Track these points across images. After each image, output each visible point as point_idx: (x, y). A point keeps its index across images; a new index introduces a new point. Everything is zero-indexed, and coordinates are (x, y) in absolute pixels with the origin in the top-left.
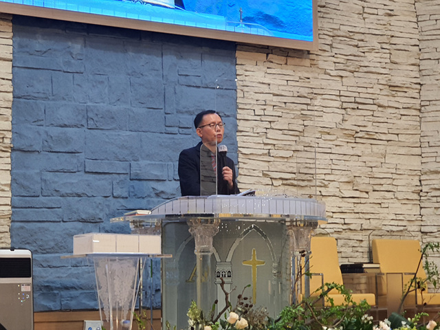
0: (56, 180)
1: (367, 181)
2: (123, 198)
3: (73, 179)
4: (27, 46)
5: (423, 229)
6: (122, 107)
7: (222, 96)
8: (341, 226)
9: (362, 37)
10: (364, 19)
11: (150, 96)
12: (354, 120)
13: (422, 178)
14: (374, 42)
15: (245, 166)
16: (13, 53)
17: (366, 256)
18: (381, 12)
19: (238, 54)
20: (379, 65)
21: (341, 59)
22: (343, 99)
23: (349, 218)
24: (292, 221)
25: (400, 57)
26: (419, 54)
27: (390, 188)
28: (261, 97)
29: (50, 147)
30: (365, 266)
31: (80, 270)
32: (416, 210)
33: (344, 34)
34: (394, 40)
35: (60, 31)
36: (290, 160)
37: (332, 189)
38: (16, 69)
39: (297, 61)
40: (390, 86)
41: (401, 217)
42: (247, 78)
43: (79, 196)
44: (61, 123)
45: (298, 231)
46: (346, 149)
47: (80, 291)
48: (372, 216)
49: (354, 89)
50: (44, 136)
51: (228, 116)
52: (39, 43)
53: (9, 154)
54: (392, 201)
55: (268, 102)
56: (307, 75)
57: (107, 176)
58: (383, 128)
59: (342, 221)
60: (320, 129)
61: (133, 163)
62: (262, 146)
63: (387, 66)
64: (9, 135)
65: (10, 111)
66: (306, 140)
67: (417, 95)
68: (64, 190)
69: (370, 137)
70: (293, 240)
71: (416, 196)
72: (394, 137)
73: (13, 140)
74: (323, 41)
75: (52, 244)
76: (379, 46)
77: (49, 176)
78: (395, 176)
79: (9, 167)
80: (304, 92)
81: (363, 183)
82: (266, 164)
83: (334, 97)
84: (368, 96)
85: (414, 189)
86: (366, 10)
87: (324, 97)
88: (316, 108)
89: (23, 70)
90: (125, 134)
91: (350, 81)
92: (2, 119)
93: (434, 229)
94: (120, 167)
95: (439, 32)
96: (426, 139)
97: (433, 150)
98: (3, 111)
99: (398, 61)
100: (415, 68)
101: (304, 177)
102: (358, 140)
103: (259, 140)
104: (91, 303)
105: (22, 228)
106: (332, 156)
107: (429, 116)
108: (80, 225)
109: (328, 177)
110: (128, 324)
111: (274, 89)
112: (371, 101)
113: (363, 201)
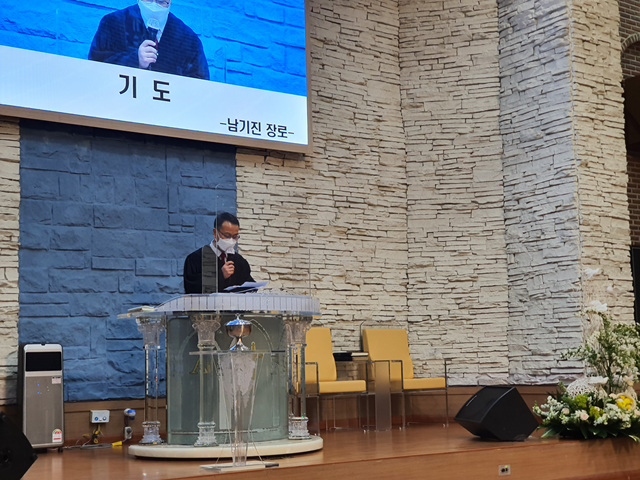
0: (63, 276)
1: (358, 274)
2: (129, 293)
3: (81, 275)
4: (34, 149)
5: (410, 319)
6: (128, 206)
7: (223, 196)
8: (334, 317)
9: (353, 141)
10: (355, 124)
11: (154, 196)
12: (346, 218)
13: (409, 271)
14: (364, 146)
16: (20, 155)
17: (358, 344)
18: (370, 118)
19: (237, 156)
20: (368, 167)
21: (334, 161)
22: (336, 198)
23: (342, 310)
24: (288, 316)
25: (387, 159)
26: (405, 157)
27: (380, 281)
28: (259, 197)
29: (57, 245)
30: (353, 354)
31: (86, 362)
32: (403, 302)
33: (337, 138)
34: (382, 144)
35: (67, 134)
36: (287, 256)
37: (325, 283)
38: (23, 170)
39: (293, 163)
40: (379, 186)
41: (390, 308)
42: (246, 179)
43: (86, 291)
44: (68, 222)
45: (294, 325)
46: (339, 245)
47: (87, 383)
48: (363, 307)
49: (346, 189)
50: (51, 235)
52: (45, 146)
53: (16, 252)
54: (381, 293)
55: (265, 202)
56: (302, 176)
57: (113, 272)
58: (373, 225)
59: (336, 313)
60: (315, 227)
61: (138, 259)
62: (260, 243)
63: (377, 168)
64: (17, 234)
65: (18, 210)
66: (301, 236)
67: (404, 195)
68: (71, 287)
69: (361, 233)
70: (289, 333)
71: (403, 289)
72: (383, 234)
73: (20, 238)
74: (317, 144)
76: (369, 149)
77: (56, 273)
78: (384, 270)
79: (17, 265)
80: (299, 191)
81: (355, 276)
82: (265, 260)
83: (327, 197)
84: (359, 195)
85: (401, 282)
86: (357, 116)
87: (318, 196)
88: (310, 207)
89: (30, 171)
90: (130, 232)
91: (342, 181)
92: (10, 218)
93: (420, 319)
94: (125, 264)
95: (423, 137)
96: (412, 236)
97: (418, 245)
98: (10, 211)
99: (386, 163)
100: (402, 170)
101: (300, 272)
102: (350, 237)
103: (258, 237)
104: (98, 394)
105: (29, 323)
106: (326, 252)
107: (415, 214)
108: (87, 319)
109: (322, 272)
110: (133, 413)
111: (271, 188)
112: (362, 201)
113: (354, 293)
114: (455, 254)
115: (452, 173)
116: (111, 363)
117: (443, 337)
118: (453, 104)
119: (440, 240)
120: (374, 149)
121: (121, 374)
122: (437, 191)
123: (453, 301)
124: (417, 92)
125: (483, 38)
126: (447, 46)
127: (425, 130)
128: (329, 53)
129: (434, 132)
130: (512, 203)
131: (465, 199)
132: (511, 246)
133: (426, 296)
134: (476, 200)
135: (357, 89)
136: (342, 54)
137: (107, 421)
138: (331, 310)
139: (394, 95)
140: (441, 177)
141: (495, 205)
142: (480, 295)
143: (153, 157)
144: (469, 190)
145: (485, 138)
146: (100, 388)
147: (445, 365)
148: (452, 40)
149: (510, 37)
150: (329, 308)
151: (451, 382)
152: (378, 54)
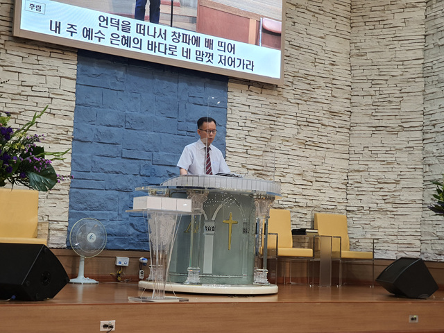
0: (102, 161)
1: (312, 174)
2: (147, 176)
3: (114, 162)
4: (86, 71)
5: (348, 208)
6: (149, 115)
7: (217, 112)
8: (293, 203)
9: (313, 78)
10: (315, 66)
11: (169, 109)
12: (305, 133)
13: (349, 174)
14: (321, 82)
15: (230, 160)
16: (77, 75)
17: (310, 224)
18: (327, 62)
19: (229, 84)
20: (324, 97)
21: (299, 92)
22: (298, 119)
23: (298, 198)
25: (338, 93)
26: (351, 92)
27: (327, 180)
28: (243, 114)
29: (99, 139)
30: (307, 230)
31: (115, 223)
32: (344, 196)
33: (301, 76)
34: (334, 82)
35: (110, 62)
36: (261, 157)
37: (288, 178)
38: (78, 86)
39: (269, 91)
40: (330, 112)
41: (333, 200)
43: (117, 173)
44: (107, 124)
45: (261, 202)
46: (299, 152)
47: (115, 237)
48: (314, 198)
49: (306, 113)
50: (95, 132)
51: (221, 126)
52: (94, 69)
53: (71, 142)
54: (328, 188)
55: (248, 118)
56: (275, 101)
57: (137, 161)
58: (324, 140)
59: (294, 201)
60: (282, 138)
61: (154, 153)
62: (242, 147)
63: (329, 98)
64: (72, 130)
65: (73, 113)
66: (272, 144)
67: (348, 119)
68: (107, 169)
69: (315, 145)
70: (258, 209)
71: (344, 187)
72: (331, 146)
73: (74, 133)
74: (287, 79)
75: (97, 204)
76: (324, 85)
77: (97, 159)
78: (330, 172)
79: (71, 151)
80: (272, 112)
82: (245, 159)
83: (292, 117)
84: (315, 118)
85: (343, 181)
86: (317, 60)
87: (286, 116)
88: (279, 124)
89: (83, 86)
90: (150, 133)
91: (304, 107)
92: (67, 119)
93: (355, 209)
94: (146, 155)
95: (365, 78)
96: (353, 149)
97: (357, 156)
98: (68, 113)
99: (336, 95)
100: (348, 101)
101: (270, 169)
102: (307, 147)
103: (241, 143)
104: (122, 246)
105: (77, 192)
106: (289, 157)
107: (356, 134)
108: (116, 193)
109: (285, 170)
110: (146, 261)
111: (252, 109)
112: (317, 121)
113: (308, 187)
114: (383, 163)
115: (385, 104)
116: (132, 225)
117: (372, 223)
118: (389, 54)
119: (373, 153)
120: (328, 85)
121: (138, 233)
122: (373, 117)
123: (381, 197)
124: (363, 45)
125: (414, 7)
126: (387, 12)
127: (366, 72)
128: (299, 14)
129: (374, 74)
130: (429, 127)
131: (394, 123)
132: (427, 159)
133: (361, 193)
134: (402, 124)
135: (318, 41)
136: (308, 16)
137: (127, 265)
138: (291, 198)
139: (346, 47)
140: (376, 107)
141: (416, 129)
142: (401, 194)
143: (169, 81)
144: (397, 117)
145: (411, 80)
146: (123, 241)
147: (373, 243)
148: (391, 7)
149: (434, 6)
150: (289, 196)
151: (376, 256)
152: (335, 17)
